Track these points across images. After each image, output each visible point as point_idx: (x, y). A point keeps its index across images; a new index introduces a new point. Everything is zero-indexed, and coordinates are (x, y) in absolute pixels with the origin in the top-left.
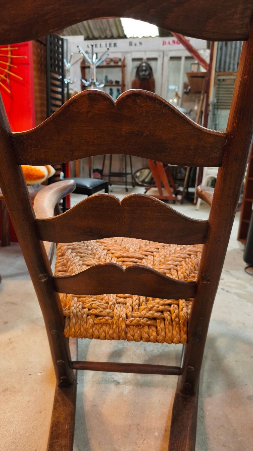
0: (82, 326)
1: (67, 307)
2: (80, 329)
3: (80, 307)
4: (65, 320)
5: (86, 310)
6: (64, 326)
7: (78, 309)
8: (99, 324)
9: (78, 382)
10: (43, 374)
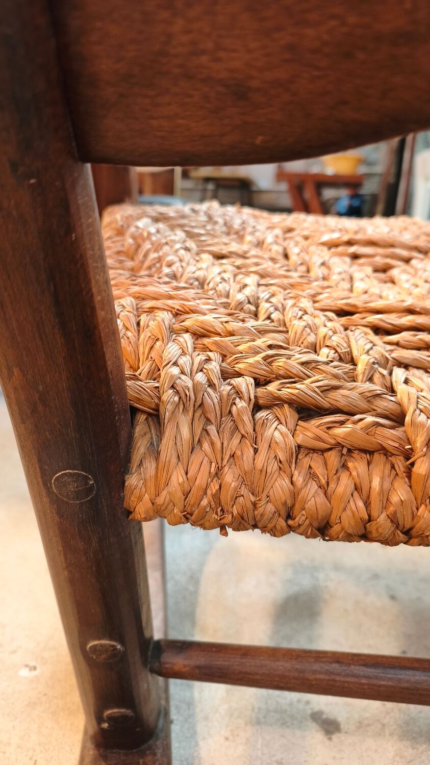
0: (227, 457)
1: (145, 367)
2: (218, 473)
3: (214, 366)
4: (132, 425)
5: (245, 383)
6: (128, 459)
7: (200, 377)
8: (323, 451)
9: (174, 715)
10: (37, 672)
